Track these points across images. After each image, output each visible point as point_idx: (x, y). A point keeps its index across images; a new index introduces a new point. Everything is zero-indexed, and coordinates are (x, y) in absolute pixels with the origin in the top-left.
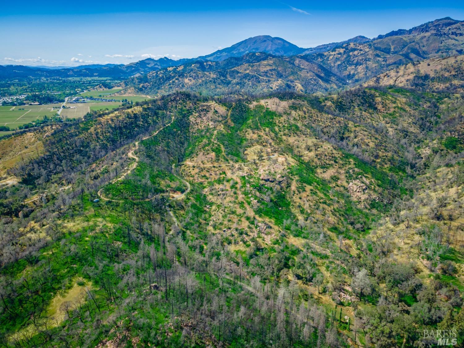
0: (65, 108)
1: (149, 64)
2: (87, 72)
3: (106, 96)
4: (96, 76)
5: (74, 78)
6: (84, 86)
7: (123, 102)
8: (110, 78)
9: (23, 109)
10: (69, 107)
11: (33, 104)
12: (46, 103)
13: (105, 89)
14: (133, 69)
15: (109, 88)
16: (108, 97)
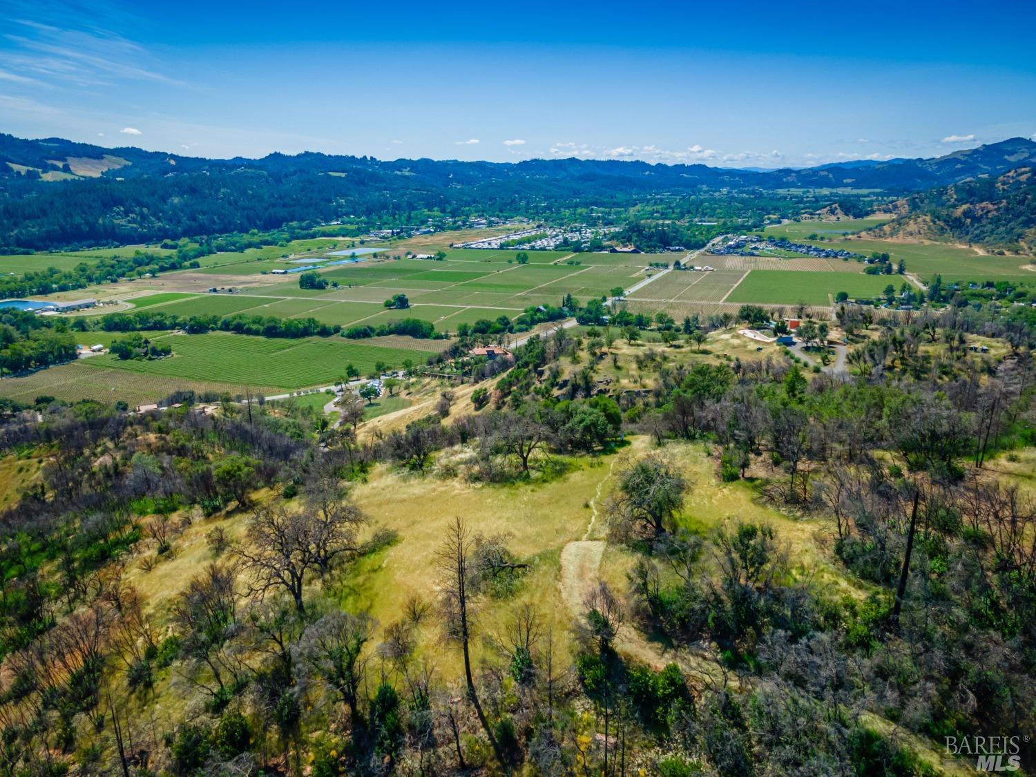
0: (679, 268)
1: (1011, 153)
2: (831, 176)
3: (830, 240)
4: (846, 186)
5: (792, 189)
6: (794, 209)
7: (871, 261)
8: (878, 190)
9: (578, 263)
10: (692, 267)
11: (618, 249)
12: (651, 249)
13: (843, 218)
14: (959, 166)
15: (856, 216)
16: (835, 241)
